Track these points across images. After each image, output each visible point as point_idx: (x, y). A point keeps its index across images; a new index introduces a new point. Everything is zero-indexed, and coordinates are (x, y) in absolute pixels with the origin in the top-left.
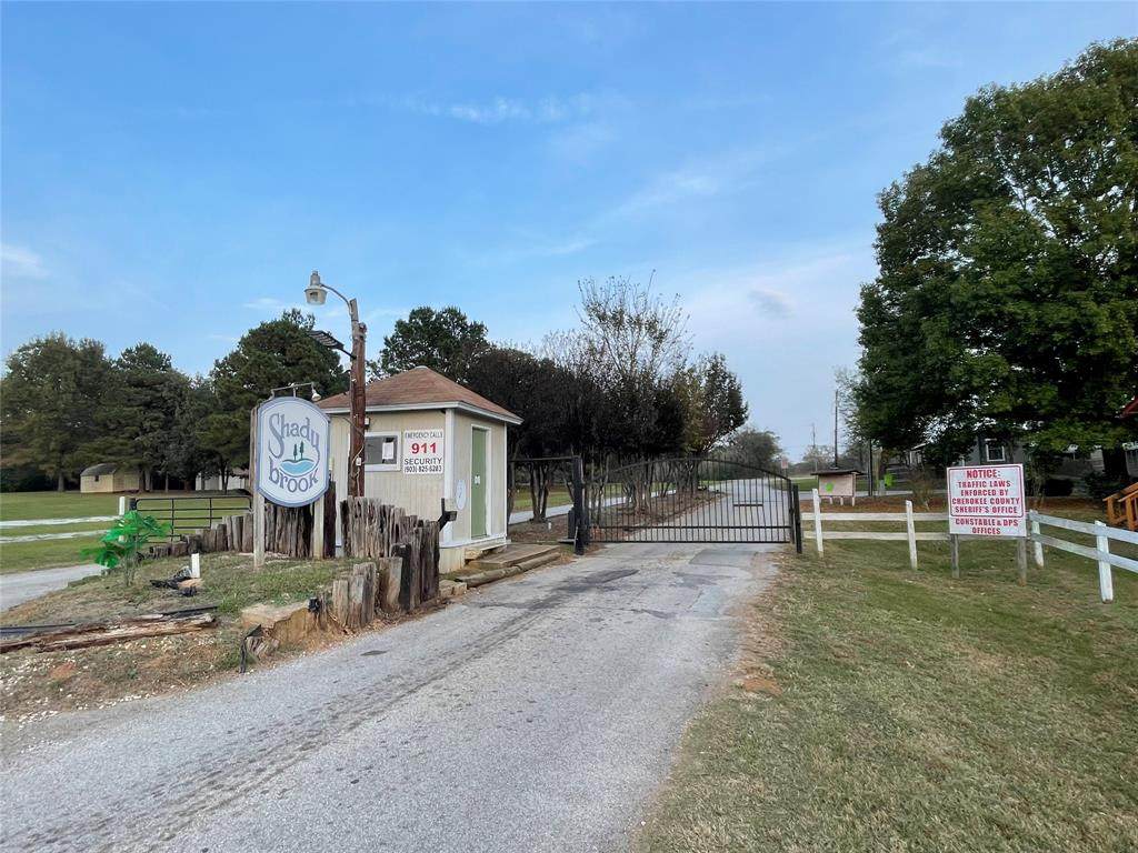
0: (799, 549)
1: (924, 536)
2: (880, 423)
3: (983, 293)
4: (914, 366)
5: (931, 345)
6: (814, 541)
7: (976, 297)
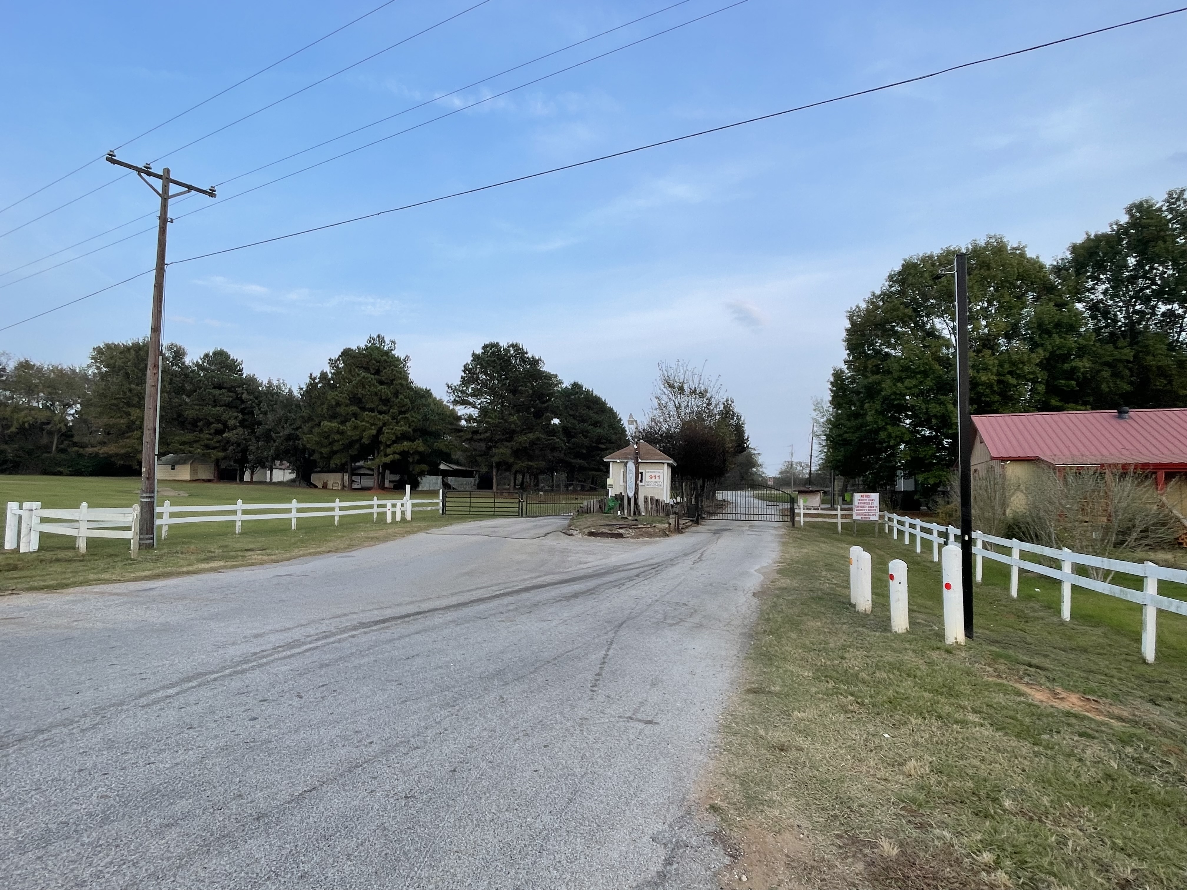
0: (793, 525)
1: (844, 521)
2: (839, 461)
3: (898, 392)
4: (859, 428)
5: (869, 418)
6: (800, 522)
7: (895, 393)
